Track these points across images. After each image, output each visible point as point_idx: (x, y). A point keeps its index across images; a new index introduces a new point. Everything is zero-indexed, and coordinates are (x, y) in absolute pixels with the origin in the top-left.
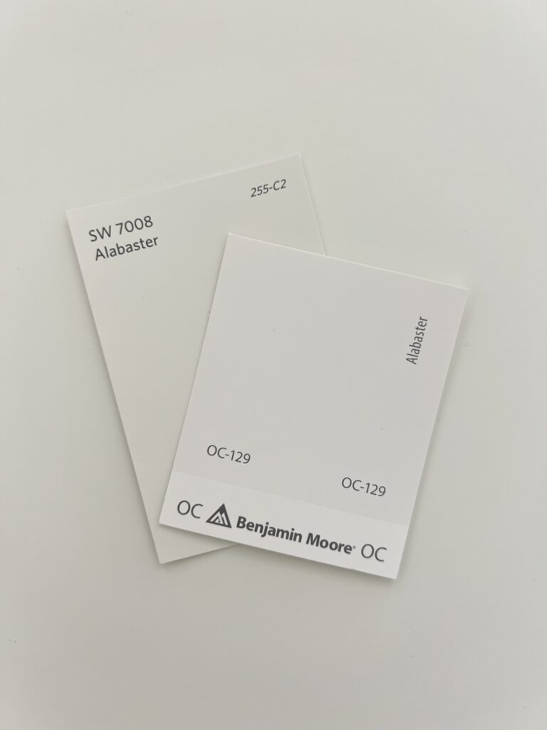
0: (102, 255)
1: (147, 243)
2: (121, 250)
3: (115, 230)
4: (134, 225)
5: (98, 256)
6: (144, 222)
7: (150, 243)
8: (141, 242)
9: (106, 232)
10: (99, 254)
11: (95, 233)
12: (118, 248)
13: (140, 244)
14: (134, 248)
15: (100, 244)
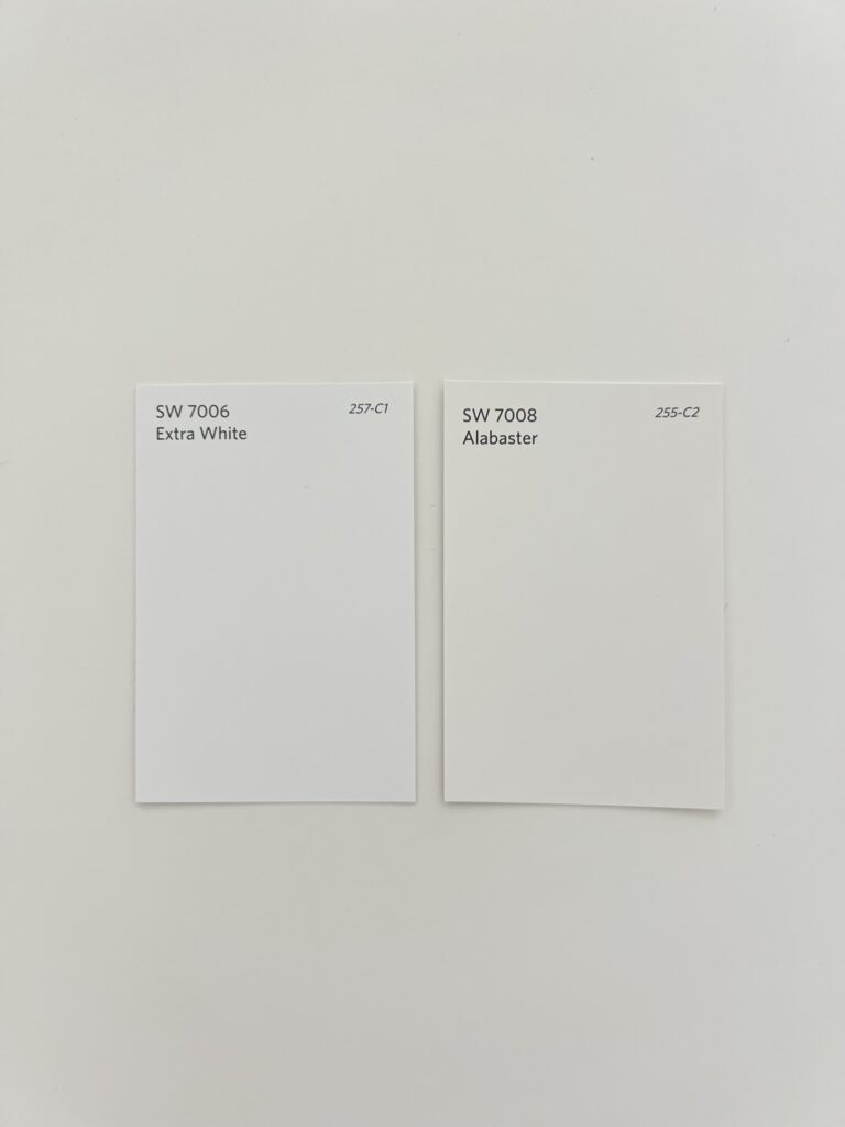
0: (471, 439)
1: (524, 439)
2: (494, 440)
3: (493, 415)
4: (515, 415)
5: (466, 439)
6: (527, 415)
7: (529, 439)
8: (518, 436)
9: (482, 415)
10: (468, 437)
11: (471, 413)
12: (491, 437)
13: (516, 438)
14: (508, 440)
15: (473, 426)
